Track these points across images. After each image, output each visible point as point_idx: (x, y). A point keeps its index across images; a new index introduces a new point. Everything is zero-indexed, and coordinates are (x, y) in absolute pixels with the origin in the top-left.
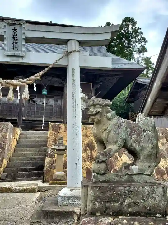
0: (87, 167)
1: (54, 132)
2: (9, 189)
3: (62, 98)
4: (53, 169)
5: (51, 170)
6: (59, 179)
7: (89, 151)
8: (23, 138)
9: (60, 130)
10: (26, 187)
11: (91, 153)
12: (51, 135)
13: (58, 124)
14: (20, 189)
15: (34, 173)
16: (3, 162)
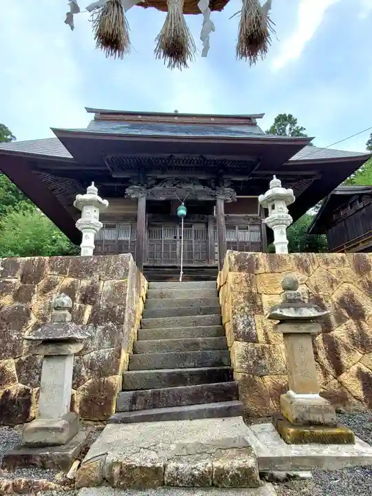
0: (360, 369)
1: (243, 274)
2: (156, 471)
3: (207, 227)
4: (261, 376)
5: (258, 379)
6: (311, 419)
7: (351, 320)
8: (155, 296)
9: (257, 268)
10: (217, 464)
11: (359, 325)
12: (238, 281)
13: (249, 253)
14: (196, 473)
15: (209, 389)
16: (119, 357)
